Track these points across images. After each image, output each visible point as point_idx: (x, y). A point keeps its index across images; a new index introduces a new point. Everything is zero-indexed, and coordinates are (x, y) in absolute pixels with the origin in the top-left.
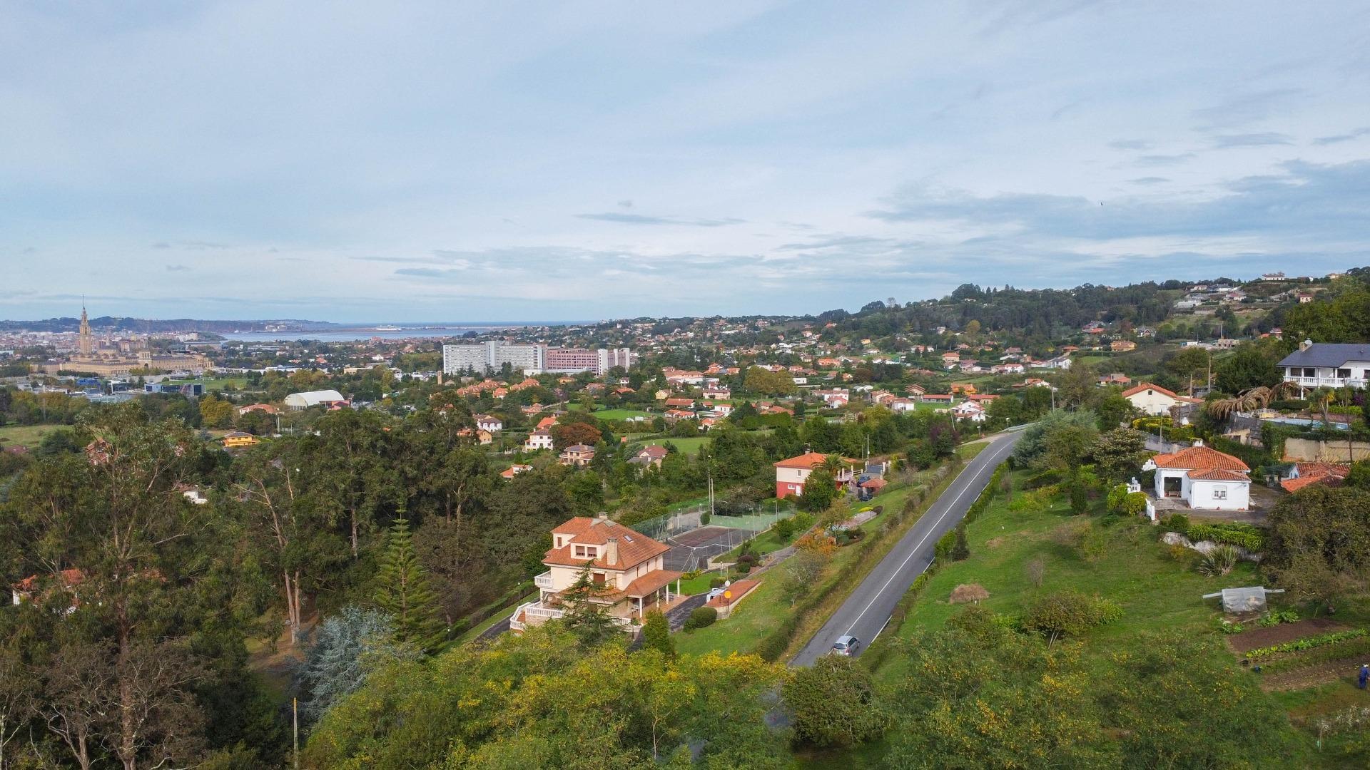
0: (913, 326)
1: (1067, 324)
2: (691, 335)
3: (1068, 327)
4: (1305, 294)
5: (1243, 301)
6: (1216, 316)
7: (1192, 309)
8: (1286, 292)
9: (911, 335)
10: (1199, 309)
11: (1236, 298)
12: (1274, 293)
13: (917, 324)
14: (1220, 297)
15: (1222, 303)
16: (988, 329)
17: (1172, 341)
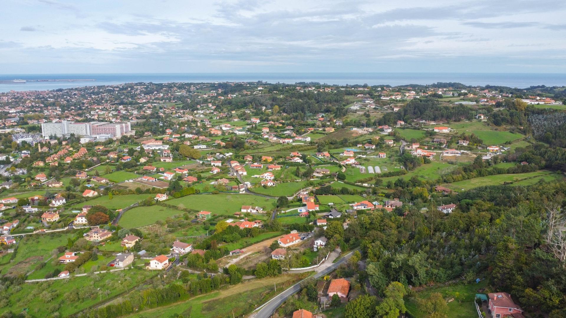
0: (253, 106)
1: (310, 112)
2: (162, 95)
3: (311, 114)
4: (396, 106)
5: (375, 108)
6: (364, 115)
7: (356, 110)
8: (389, 105)
9: (252, 109)
10: (359, 111)
11: (372, 107)
12: (385, 105)
13: (254, 105)
14: (366, 106)
15: (367, 109)
16: (281, 112)
17: (348, 127)
